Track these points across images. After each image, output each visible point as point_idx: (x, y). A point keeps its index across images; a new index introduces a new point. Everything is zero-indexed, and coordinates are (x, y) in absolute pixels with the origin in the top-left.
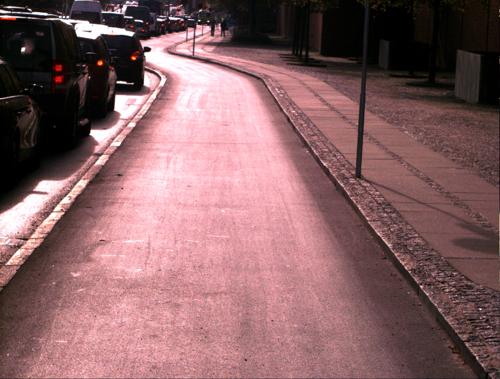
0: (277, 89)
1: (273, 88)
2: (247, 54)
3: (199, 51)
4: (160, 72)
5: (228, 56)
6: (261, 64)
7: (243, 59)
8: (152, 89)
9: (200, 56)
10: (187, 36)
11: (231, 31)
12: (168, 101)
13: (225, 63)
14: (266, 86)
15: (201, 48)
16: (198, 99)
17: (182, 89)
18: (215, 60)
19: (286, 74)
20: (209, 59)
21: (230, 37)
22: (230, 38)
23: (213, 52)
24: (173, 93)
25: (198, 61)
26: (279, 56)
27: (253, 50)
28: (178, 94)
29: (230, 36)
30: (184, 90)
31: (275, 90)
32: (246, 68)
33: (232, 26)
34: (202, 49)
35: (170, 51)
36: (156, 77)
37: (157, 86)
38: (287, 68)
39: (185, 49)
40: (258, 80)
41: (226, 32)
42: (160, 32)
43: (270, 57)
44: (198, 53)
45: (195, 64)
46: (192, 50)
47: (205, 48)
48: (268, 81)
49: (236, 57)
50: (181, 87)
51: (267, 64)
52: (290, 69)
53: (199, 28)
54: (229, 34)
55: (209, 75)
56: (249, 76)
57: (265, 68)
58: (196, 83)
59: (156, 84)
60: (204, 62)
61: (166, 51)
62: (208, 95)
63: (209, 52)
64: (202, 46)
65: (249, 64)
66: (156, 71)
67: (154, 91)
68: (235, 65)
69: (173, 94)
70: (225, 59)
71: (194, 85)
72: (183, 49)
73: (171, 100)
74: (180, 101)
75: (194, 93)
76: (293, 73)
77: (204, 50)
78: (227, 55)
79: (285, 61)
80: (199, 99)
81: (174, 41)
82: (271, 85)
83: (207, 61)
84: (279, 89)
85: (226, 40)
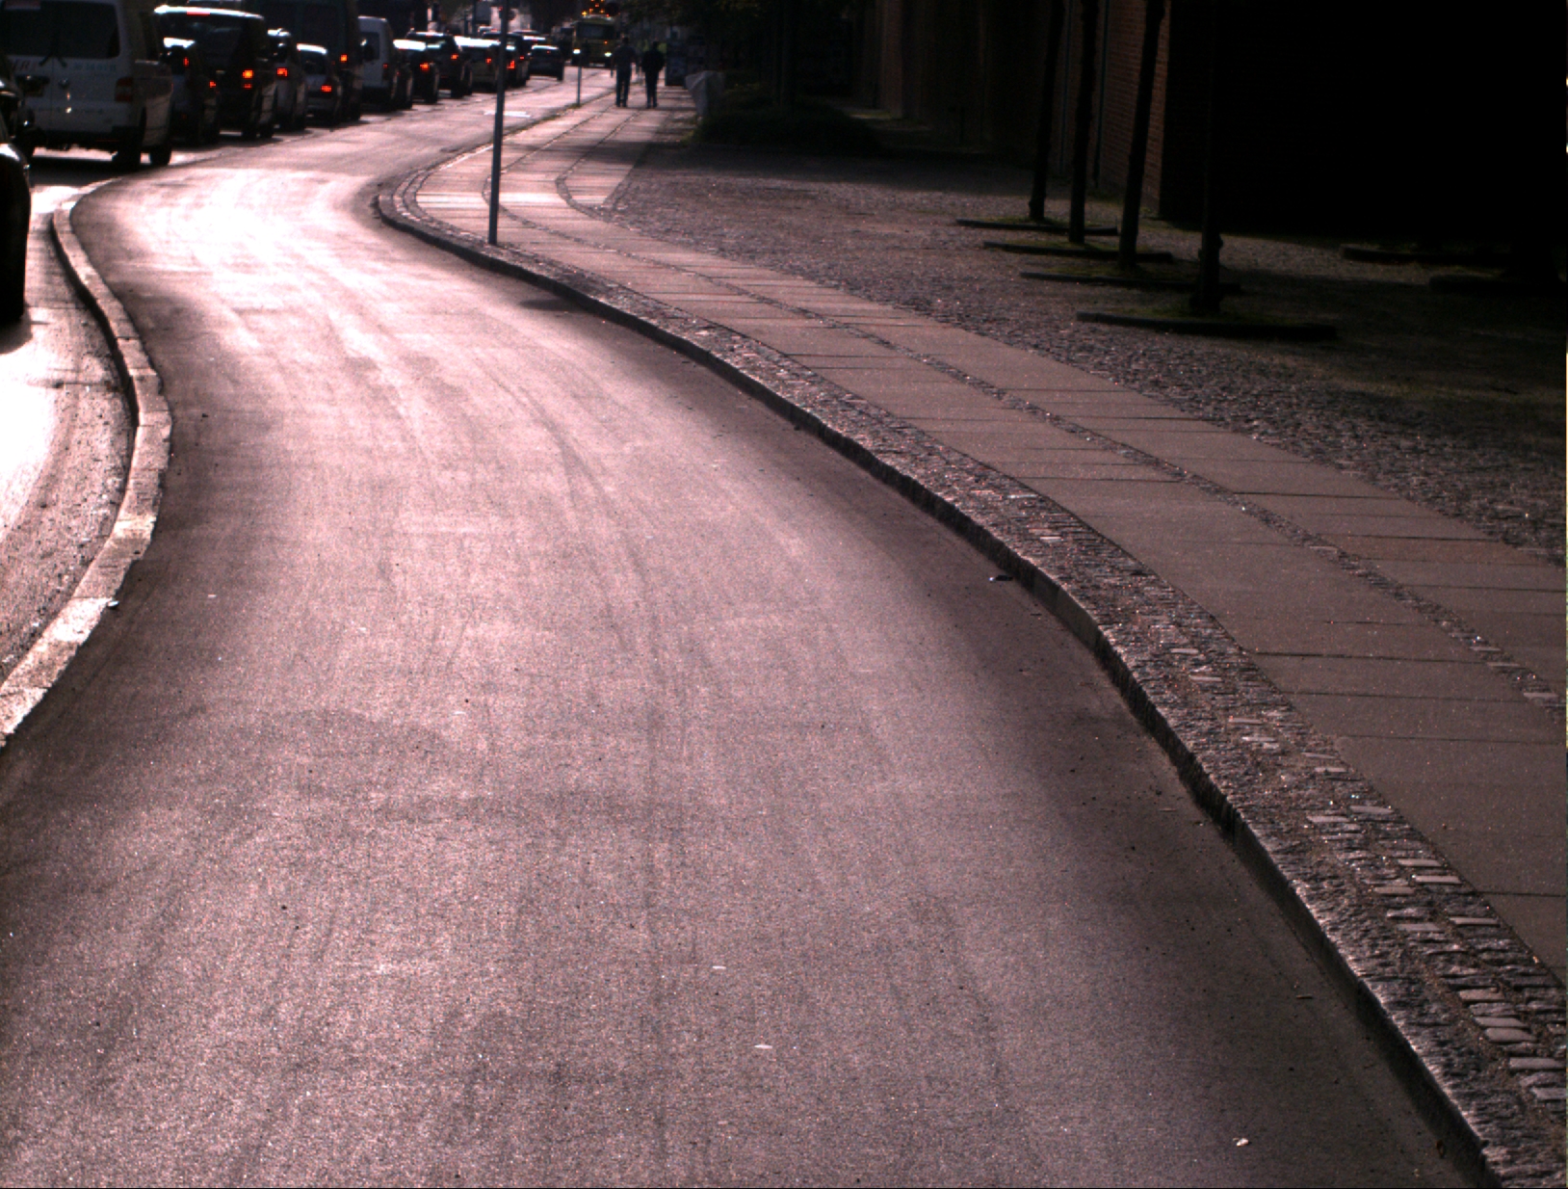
3: (536, 198)
15: (553, 178)
20: (578, 274)
23: (614, 210)
29: (688, 109)
34: (561, 186)
35: (384, 205)
44: (525, 224)
47: (571, 183)
61: (366, 205)
63: (590, 211)
70: (679, 275)
72: (462, 191)
77: (566, 193)
81: (446, 137)
85: (672, 132)
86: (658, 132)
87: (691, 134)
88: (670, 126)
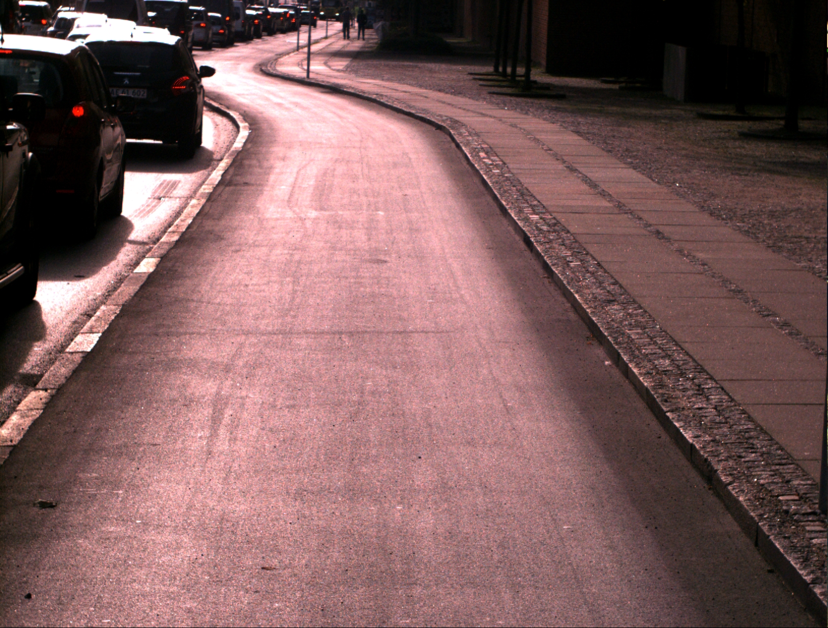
0: (482, 154)
1: (475, 152)
2: (410, 73)
3: (318, 67)
4: (240, 114)
5: (375, 79)
6: (441, 95)
7: (404, 84)
8: (216, 156)
9: (320, 79)
10: (298, 40)
11: (377, 31)
12: (246, 188)
13: (369, 93)
14: (458, 146)
15: (323, 62)
16: (312, 182)
17: (281, 155)
18: (350, 87)
19: (494, 117)
20: (338, 85)
21: (376, 41)
22: (376, 43)
23: (346, 70)
24: (261, 167)
25: (317, 89)
26: (471, 77)
27: (421, 65)
28: (271, 168)
29: (375, 39)
30: (284, 159)
31: (479, 156)
32: (413, 104)
33: (379, 21)
34: (325, 64)
35: (266, 70)
36: (230, 126)
37: (228, 148)
38: (492, 103)
39: (293, 64)
40: (438, 131)
41: (368, 32)
42: (252, 33)
43: (453, 80)
44: (317, 74)
45: (311, 96)
46: (306, 67)
47: (330, 63)
48: (460, 134)
49: (388, 80)
50: (278, 150)
51: (452, 93)
52: (498, 104)
53: (322, 26)
54: (372, 36)
55: (338, 120)
56: (418, 121)
57: (449, 104)
58: (309, 140)
59: (227, 144)
60: (327, 90)
61: (258, 70)
62: (334, 170)
63: (338, 71)
64: (326, 58)
65: (417, 94)
66: (232, 113)
67: (221, 159)
68: (390, 97)
69: (260, 170)
70: (368, 85)
71: (305, 145)
72: (291, 66)
73: (253, 185)
74: (273, 187)
75: (305, 167)
76: (507, 114)
77: (329, 67)
78: (373, 77)
79: (484, 88)
80: (316, 181)
81: (275, 50)
82: (468, 144)
83: (334, 90)
84: (487, 153)
85: (368, 48)
86: (362, 47)
87: (376, 47)
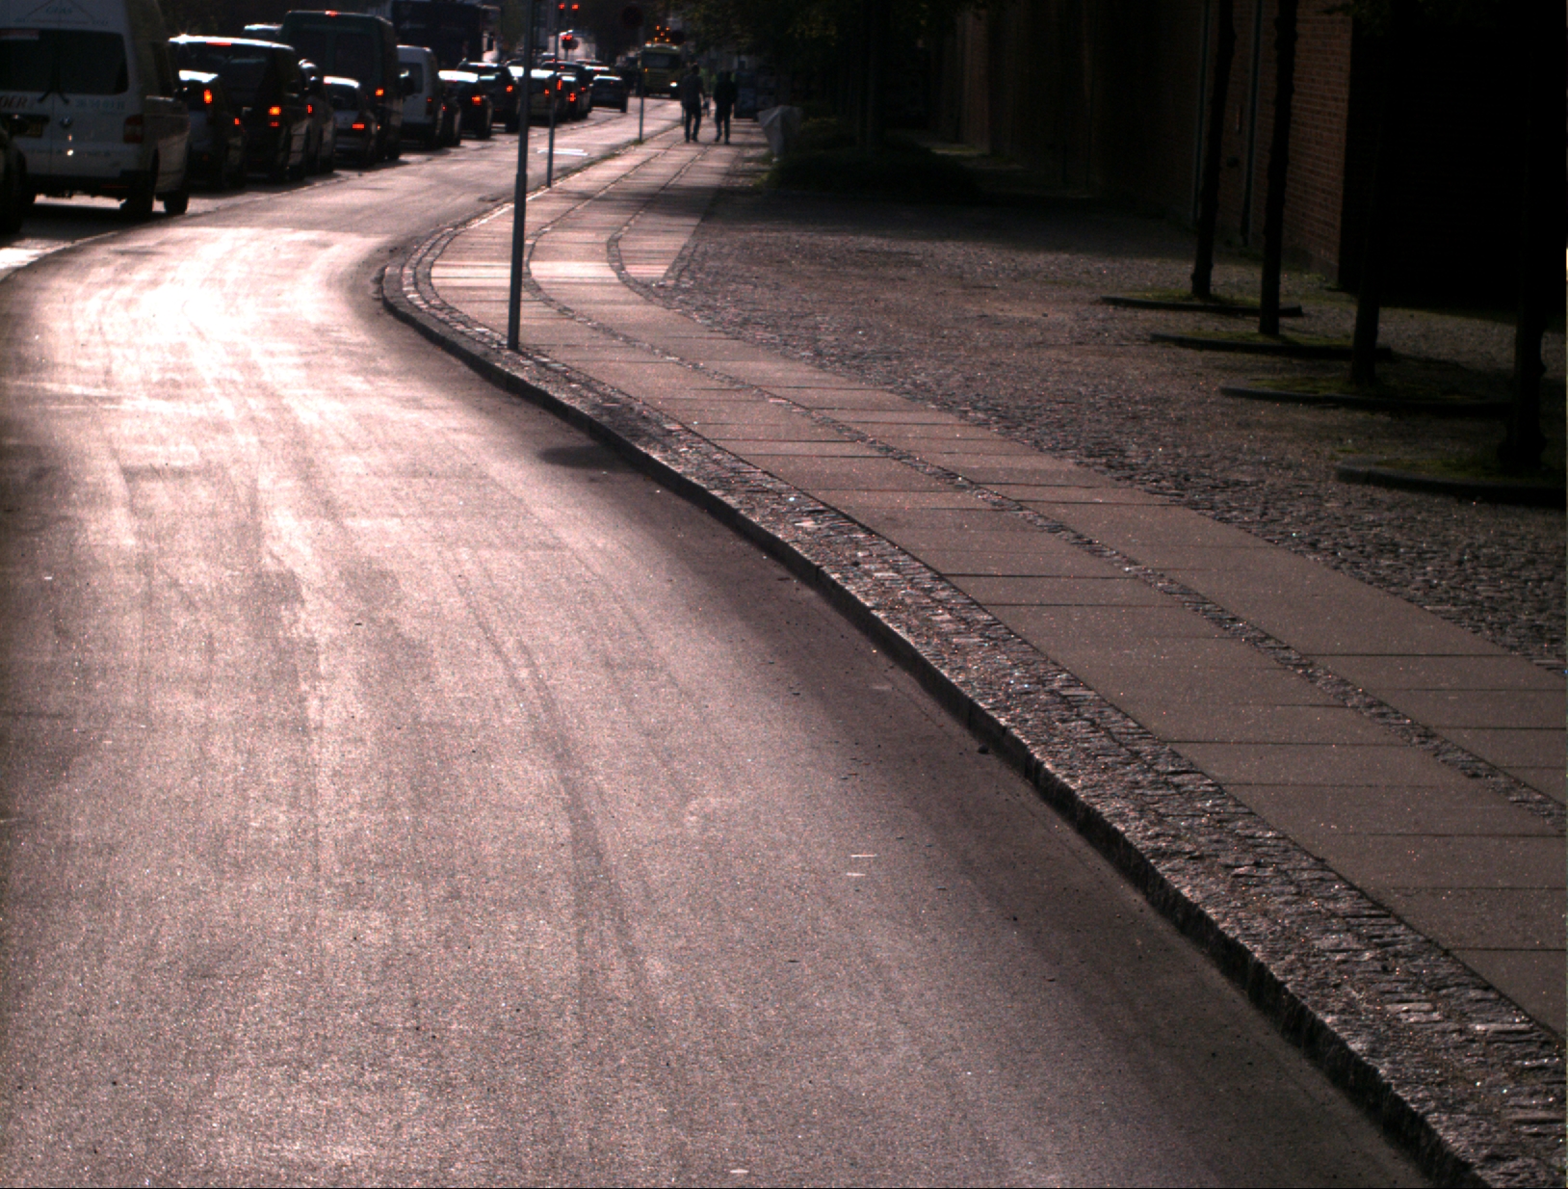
23: (677, 286)
47: (626, 247)
63: (647, 290)
85: (745, 174)
86: (728, 174)
87: (765, 177)
88: (741, 166)
